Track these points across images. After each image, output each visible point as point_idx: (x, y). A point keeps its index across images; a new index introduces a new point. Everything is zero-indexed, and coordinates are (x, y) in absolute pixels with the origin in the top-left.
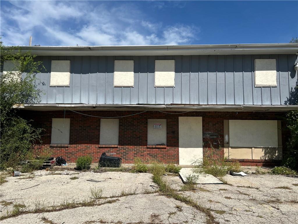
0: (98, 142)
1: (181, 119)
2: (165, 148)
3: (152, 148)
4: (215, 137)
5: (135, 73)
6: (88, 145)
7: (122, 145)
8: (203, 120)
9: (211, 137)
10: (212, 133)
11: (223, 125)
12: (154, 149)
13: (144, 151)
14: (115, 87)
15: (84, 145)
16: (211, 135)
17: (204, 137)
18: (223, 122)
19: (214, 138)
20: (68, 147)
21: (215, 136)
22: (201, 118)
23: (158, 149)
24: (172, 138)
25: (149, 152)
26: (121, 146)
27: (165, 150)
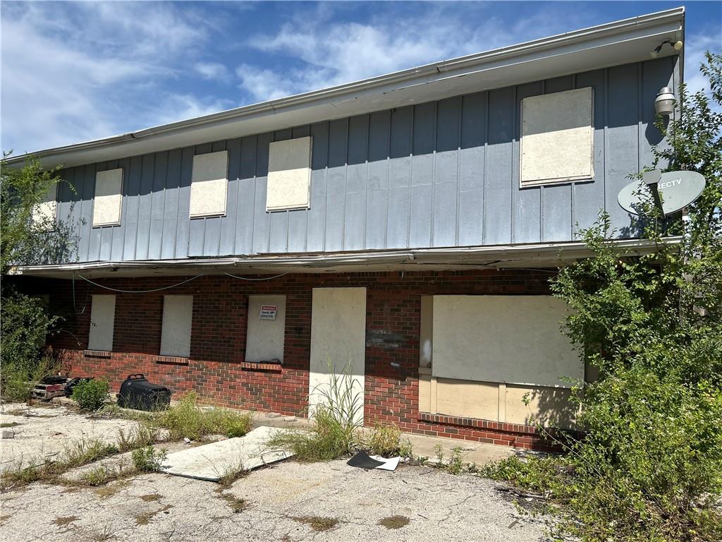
0: (157, 351)
1: (318, 293)
2: (279, 372)
3: (252, 370)
4: (396, 346)
5: (229, 180)
6: (141, 355)
7: (195, 359)
8: (369, 297)
9: (387, 346)
10: (390, 333)
11: (419, 311)
12: (256, 374)
13: (236, 376)
14: (193, 219)
15: (134, 355)
16: (386, 341)
17: (368, 346)
18: (419, 302)
19: (392, 350)
20: (109, 358)
21: (398, 342)
22: (362, 291)
23: (263, 374)
24: (295, 345)
25: (245, 381)
26: (195, 362)
27: (278, 376)
